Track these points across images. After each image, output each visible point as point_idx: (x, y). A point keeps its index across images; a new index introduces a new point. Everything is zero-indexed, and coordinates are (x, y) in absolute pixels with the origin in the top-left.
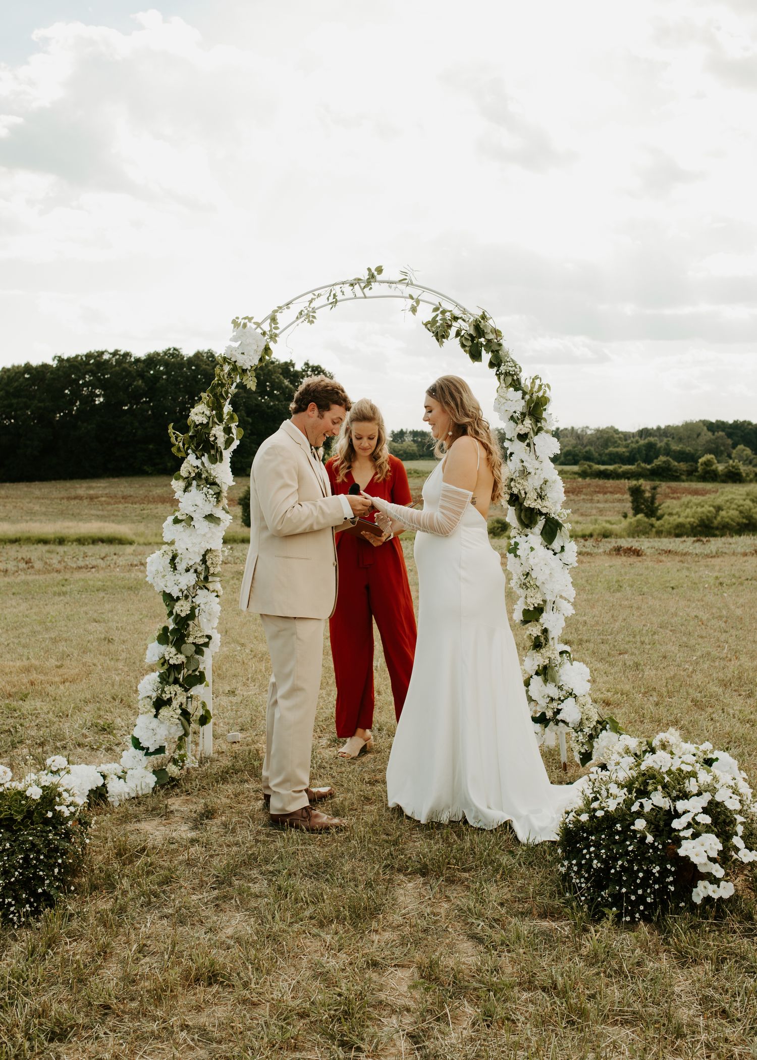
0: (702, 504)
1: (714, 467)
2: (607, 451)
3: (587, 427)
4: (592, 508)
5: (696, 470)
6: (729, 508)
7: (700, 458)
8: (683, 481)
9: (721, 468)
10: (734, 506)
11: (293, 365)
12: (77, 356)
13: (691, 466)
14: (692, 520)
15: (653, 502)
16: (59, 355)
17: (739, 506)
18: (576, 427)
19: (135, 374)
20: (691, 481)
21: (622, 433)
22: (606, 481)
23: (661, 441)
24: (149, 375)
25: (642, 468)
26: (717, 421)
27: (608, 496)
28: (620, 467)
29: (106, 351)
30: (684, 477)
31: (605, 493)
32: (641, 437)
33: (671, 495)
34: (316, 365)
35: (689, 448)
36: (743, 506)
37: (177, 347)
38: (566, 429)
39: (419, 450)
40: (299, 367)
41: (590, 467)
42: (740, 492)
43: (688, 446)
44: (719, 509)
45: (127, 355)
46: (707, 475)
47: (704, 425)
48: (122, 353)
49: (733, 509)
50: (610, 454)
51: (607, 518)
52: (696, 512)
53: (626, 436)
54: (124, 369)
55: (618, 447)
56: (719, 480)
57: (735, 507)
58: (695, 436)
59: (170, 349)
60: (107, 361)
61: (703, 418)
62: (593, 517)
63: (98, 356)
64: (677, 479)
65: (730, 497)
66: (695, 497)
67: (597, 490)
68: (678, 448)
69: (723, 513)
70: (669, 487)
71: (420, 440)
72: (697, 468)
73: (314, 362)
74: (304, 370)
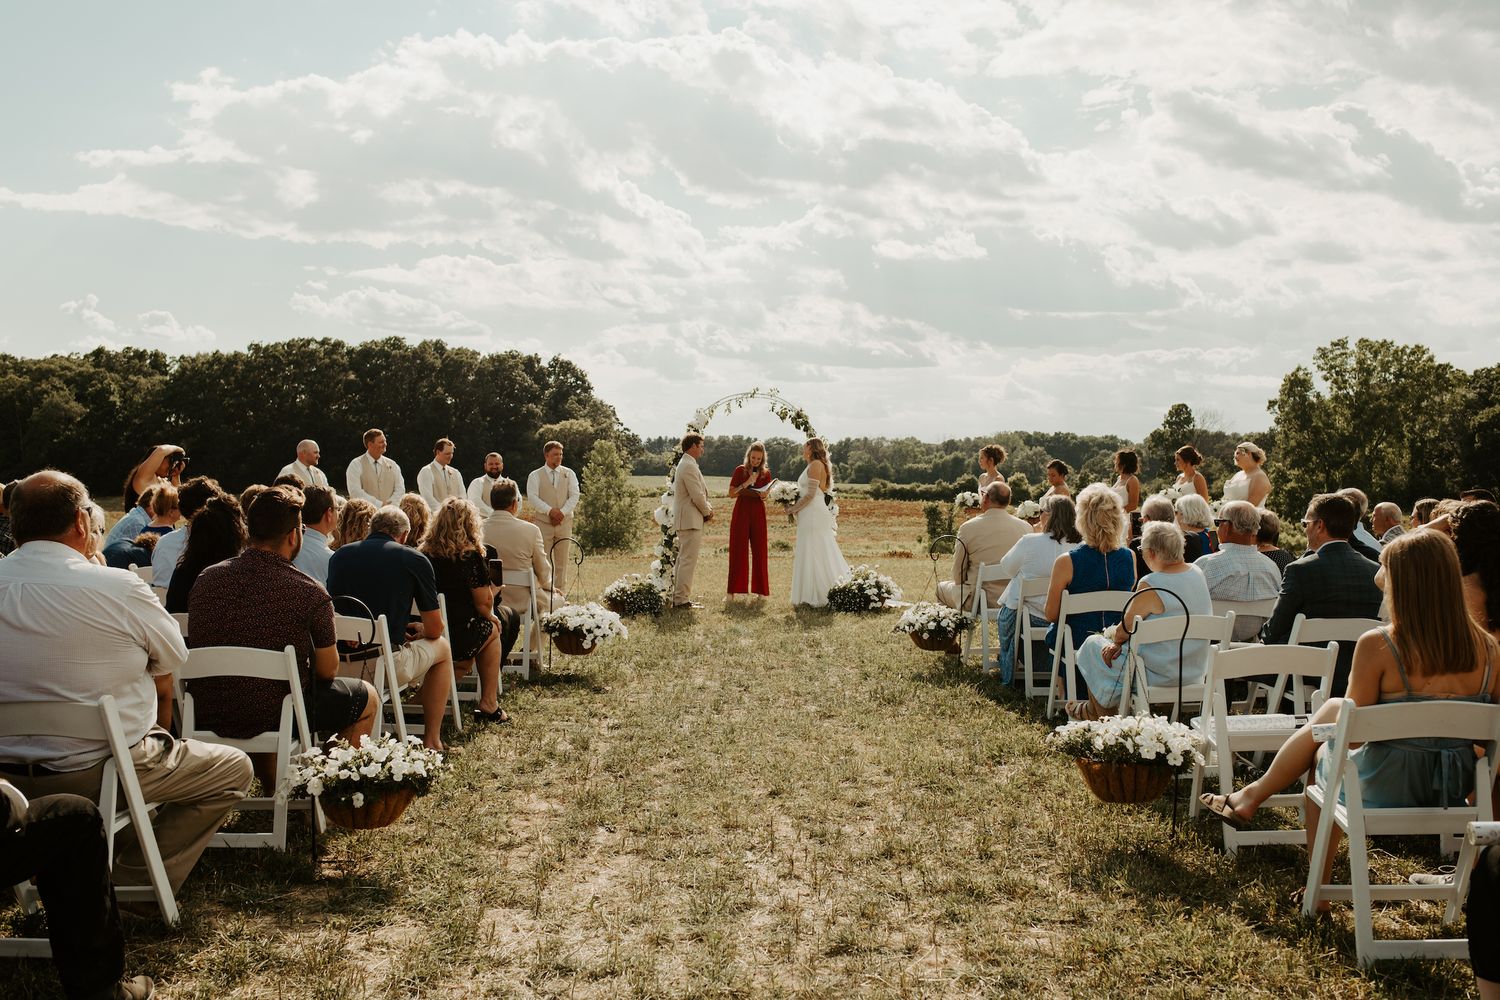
1: (1025, 487)
2: (905, 468)
3: (883, 439)
4: (883, 532)
9: (1032, 488)
11: (539, 362)
12: (277, 345)
15: (950, 525)
16: (256, 343)
18: (870, 438)
21: (925, 445)
22: (901, 501)
23: (971, 456)
25: (944, 488)
26: (1036, 433)
27: (904, 519)
28: (918, 487)
29: (312, 340)
31: (901, 515)
32: (946, 451)
34: (566, 360)
38: (858, 440)
40: (544, 364)
41: (884, 486)
45: (339, 345)
47: (1021, 437)
50: (910, 470)
51: (900, 543)
53: (929, 449)
54: (335, 362)
55: (919, 463)
59: (390, 339)
60: (314, 352)
61: (1020, 430)
62: (883, 542)
63: (303, 345)
67: (891, 511)
73: (564, 357)
74: (551, 366)
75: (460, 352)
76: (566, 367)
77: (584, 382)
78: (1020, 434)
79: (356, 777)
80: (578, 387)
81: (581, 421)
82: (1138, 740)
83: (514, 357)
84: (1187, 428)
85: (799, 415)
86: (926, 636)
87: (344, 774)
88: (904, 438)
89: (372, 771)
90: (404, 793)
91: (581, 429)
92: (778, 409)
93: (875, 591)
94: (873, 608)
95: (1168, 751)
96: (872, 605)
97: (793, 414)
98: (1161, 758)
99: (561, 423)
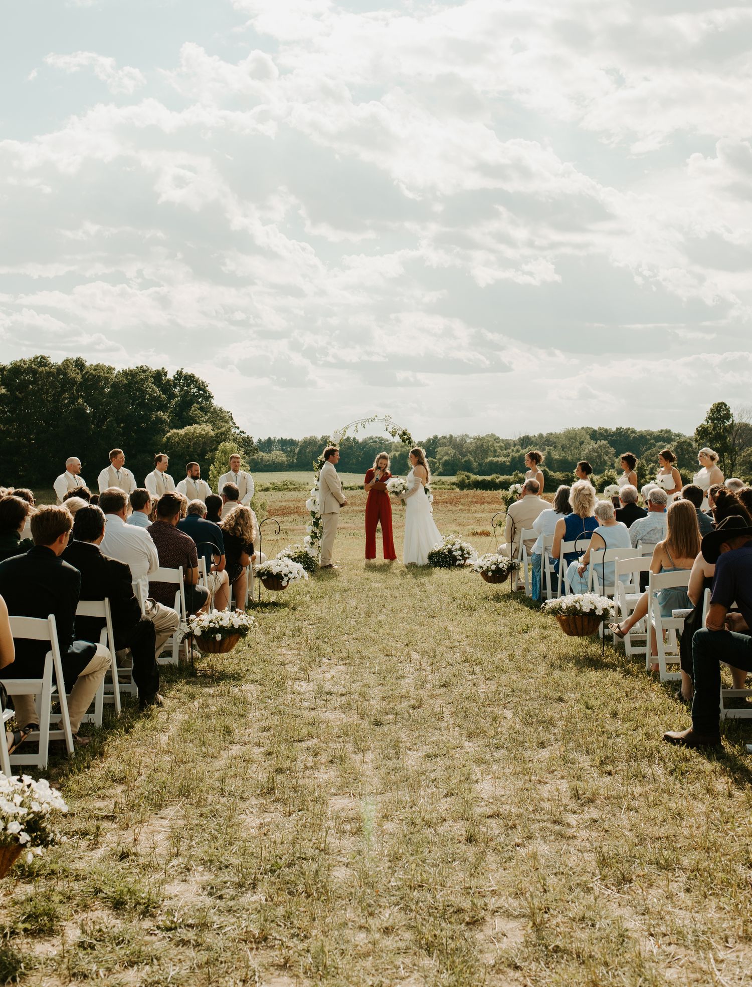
2: (487, 461)
3: (466, 436)
11: (165, 375)
18: (455, 435)
21: (503, 441)
26: (600, 429)
27: (486, 506)
28: (499, 478)
31: (483, 503)
32: (522, 445)
34: (189, 373)
35: (569, 455)
37: (45, 355)
38: (444, 437)
39: (288, 461)
40: (170, 376)
41: (468, 477)
47: (588, 432)
50: (491, 463)
53: (507, 445)
55: (498, 456)
58: (578, 445)
59: (37, 358)
61: (586, 426)
67: (475, 500)
73: (187, 371)
74: (176, 378)
75: (98, 367)
76: (190, 379)
77: (205, 392)
78: (587, 430)
79: (217, 626)
80: (200, 396)
81: (204, 426)
82: (581, 603)
83: (144, 371)
84: (728, 423)
85: (404, 433)
86: (490, 574)
87: (212, 625)
88: (484, 435)
89: (225, 623)
90: (237, 635)
91: (203, 433)
92: (390, 429)
93: (460, 553)
94: (459, 565)
95: (596, 608)
96: (458, 562)
97: (401, 433)
98: (592, 612)
99: (186, 428)
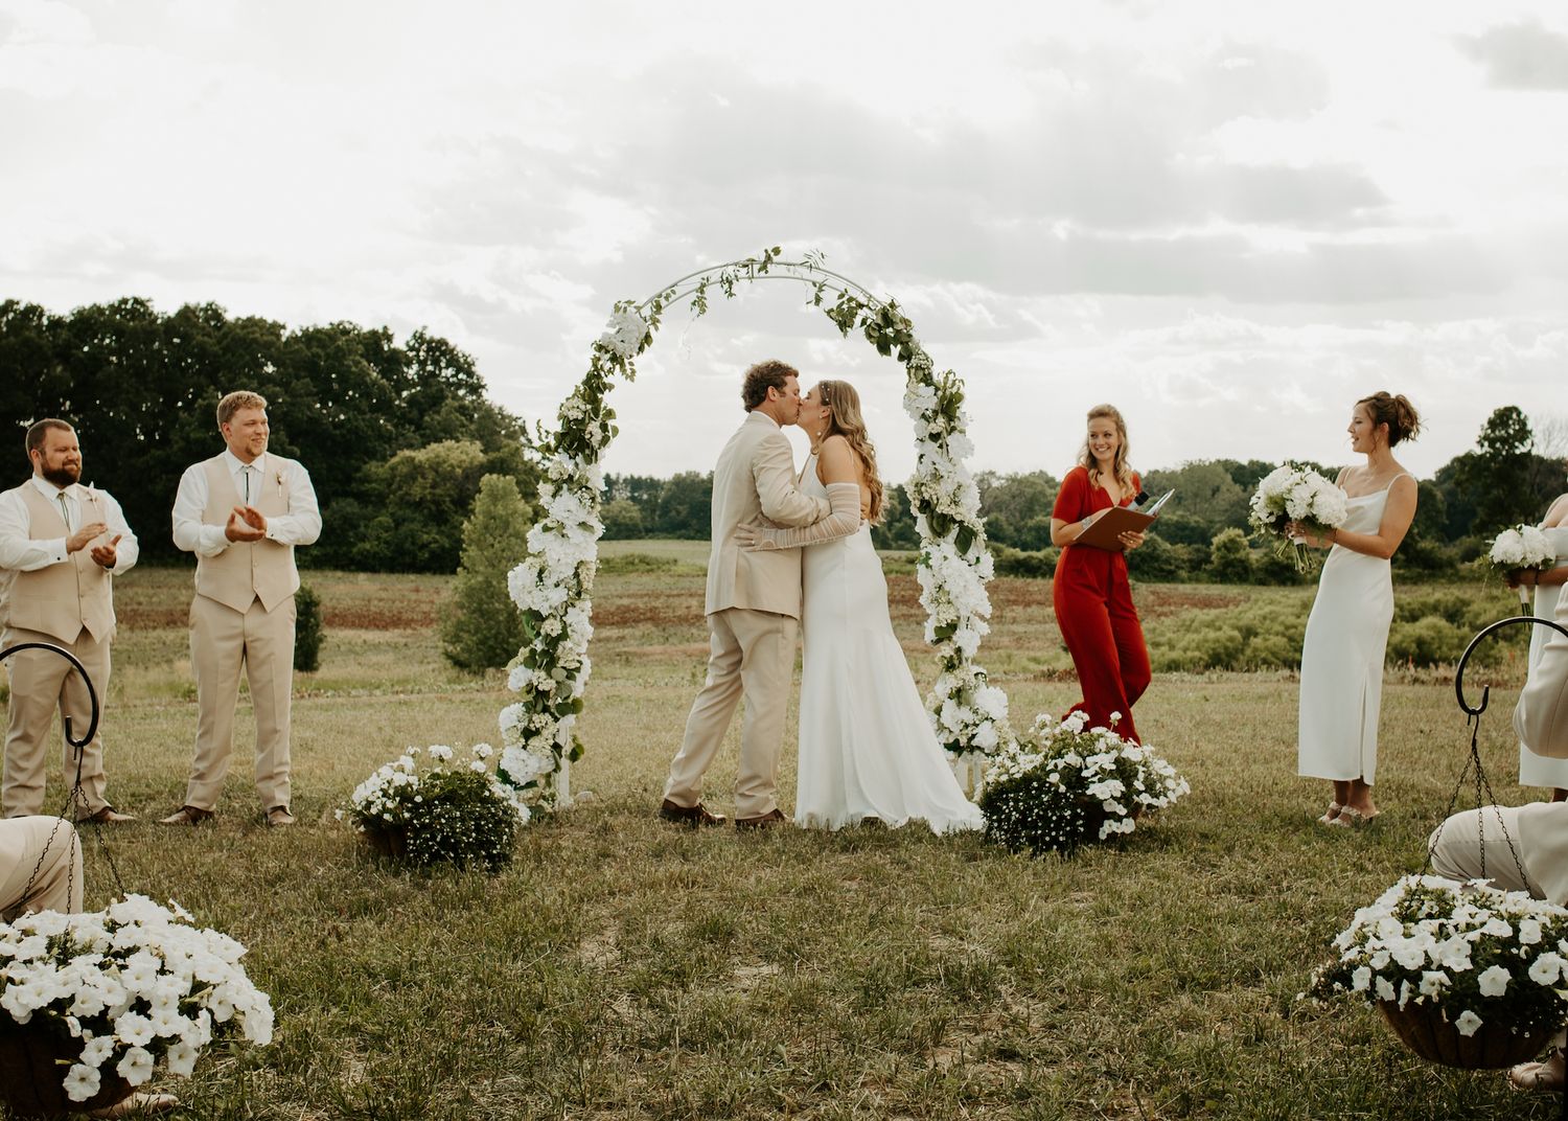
0: (1217, 624)
1: (1241, 554)
2: (1031, 523)
3: (992, 473)
4: (1001, 634)
5: (1208, 560)
6: (1268, 632)
7: (1216, 535)
8: (1183, 582)
9: (1255, 556)
10: (1278, 628)
11: (389, 338)
13: (1198, 550)
14: (1197, 654)
17: (1287, 628)
19: (50, 353)
20: (1198, 581)
22: (1029, 580)
24: (81, 355)
26: (1252, 463)
30: (1183, 574)
31: (1028, 605)
33: (1159, 609)
34: (437, 337)
35: (1196, 518)
36: (1295, 627)
37: (143, 296)
39: (644, 519)
40: (400, 343)
42: (1291, 602)
43: (1195, 513)
44: (1249, 632)
45: (33, 311)
46: (1229, 570)
47: (1227, 470)
48: (22, 307)
49: (1277, 634)
51: (1032, 654)
52: (1206, 641)
54: (27, 342)
56: (1252, 578)
57: (1281, 629)
58: (1209, 493)
59: (125, 301)
61: (1223, 458)
62: (1002, 652)
64: (1169, 576)
65: (1267, 609)
66: (1205, 611)
67: (1012, 598)
68: (1175, 518)
69: (1256, 642)
70: (1153, 593)
71: (645, 497)
72: (1209, 555)
73: (433, 333)
74: (412, 349)
75: (251, 323)
76: (438, 350)
77: (470, 374)
78: (1227, 465)
80: (459, 385)
81: (465, 444)
83: (346, 332)
84: (1521, 449)
88: (1027, 473)
91: (464, 457)
99: (429, 448)
